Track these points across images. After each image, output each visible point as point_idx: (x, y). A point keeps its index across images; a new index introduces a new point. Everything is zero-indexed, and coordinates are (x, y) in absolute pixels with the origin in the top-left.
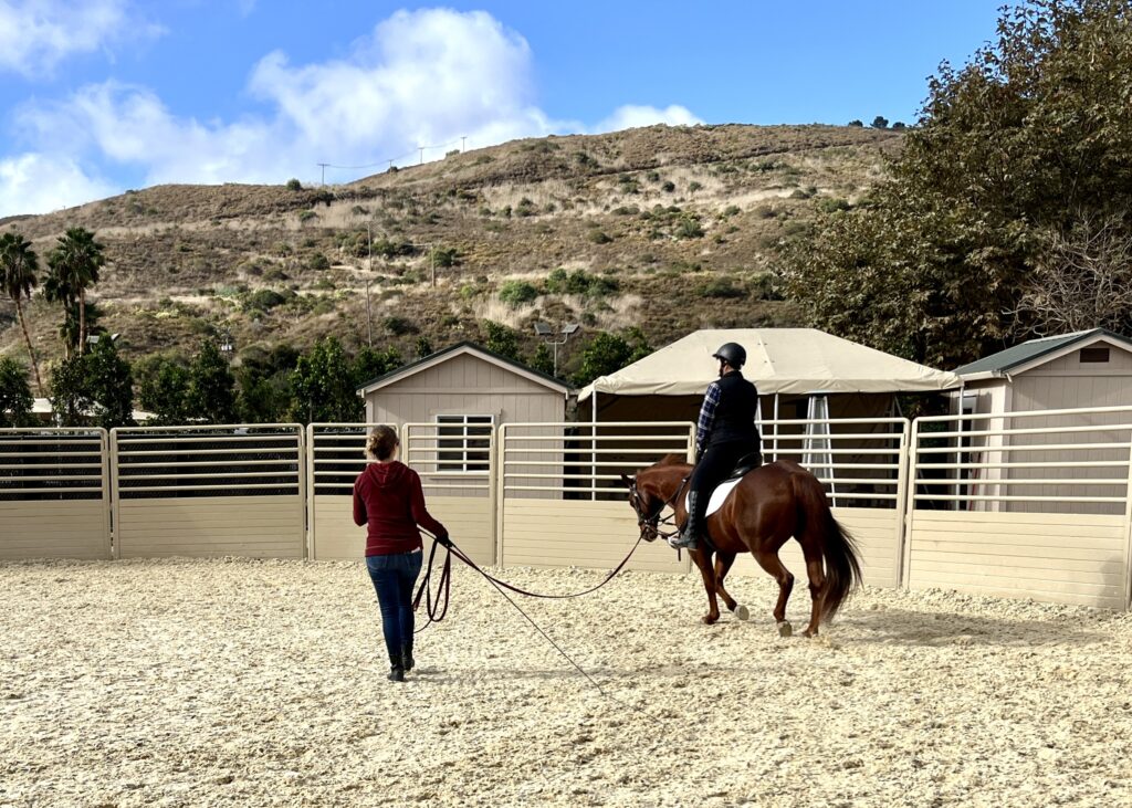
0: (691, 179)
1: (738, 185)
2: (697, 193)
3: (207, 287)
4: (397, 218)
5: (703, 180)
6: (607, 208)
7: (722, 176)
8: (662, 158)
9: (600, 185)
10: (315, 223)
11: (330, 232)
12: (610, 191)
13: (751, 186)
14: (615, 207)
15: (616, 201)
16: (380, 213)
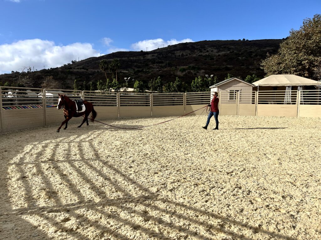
0: (211, 50)
1: (220, 51)
2: (213, 52)
3: (127, 69)
4: (160, 57)
5: (214, 50)
6: (197, 55)
7: (217, 49)
8: (206, 46)
9: (196, 51)
10: (145, 58)
11: (148, 59)
12: (197, 52)
13: (222, 51)
14: (198, 55)
15: (198, 54)
16: (157, 56)
